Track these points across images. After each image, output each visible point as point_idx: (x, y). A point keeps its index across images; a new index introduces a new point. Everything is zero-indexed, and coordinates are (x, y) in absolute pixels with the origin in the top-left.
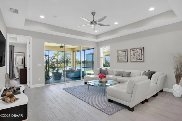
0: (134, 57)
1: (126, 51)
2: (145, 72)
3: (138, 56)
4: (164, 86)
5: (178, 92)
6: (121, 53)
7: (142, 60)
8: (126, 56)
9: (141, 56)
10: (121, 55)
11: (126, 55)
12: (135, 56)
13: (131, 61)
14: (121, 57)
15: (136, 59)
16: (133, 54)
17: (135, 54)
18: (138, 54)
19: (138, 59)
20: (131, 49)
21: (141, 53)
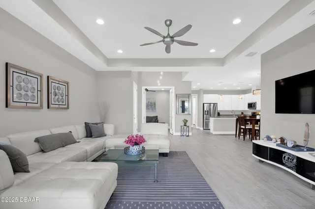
1: (39, 78)
3: (61, 98)
9: (64, 98)
10: (23, 84)
12: (57, 97)
14: (23, 92)
15: (57, 103)
16: (53, 90)
17: (57, 91)
18: (60, 92)
19: (61, 103)
20: (51, 78)
21: (64, 92)
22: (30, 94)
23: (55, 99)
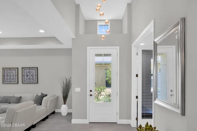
0: (26, 78)
1: (17, 70)
2: (37, 95)
3: (31, 77)
4: (56, 108)
5: (64, 111)
6: (9, 71)
7: (36, 82)
8: (17, 77)
9: (34, 77)
10: (9, 74)
11: (17, 75)
12: (28, 77)
13: (23, 83)
14: (9, 77)
15: (28, 80)
16: (25, 74)
17: (28, 74)
18: (31, 74)
19: (32, 80)
20: (22, 68)
21: (34, 74)
22: (12, 77)
23: (27, 79)
